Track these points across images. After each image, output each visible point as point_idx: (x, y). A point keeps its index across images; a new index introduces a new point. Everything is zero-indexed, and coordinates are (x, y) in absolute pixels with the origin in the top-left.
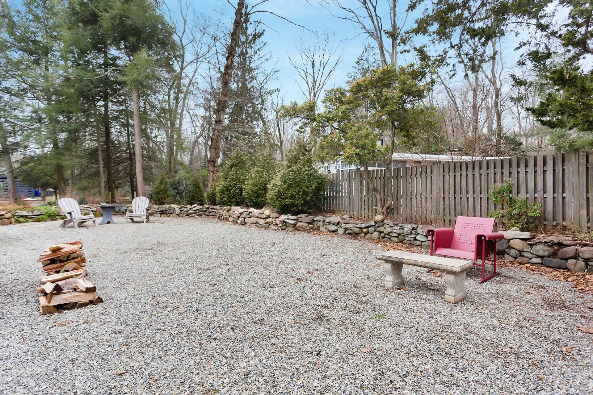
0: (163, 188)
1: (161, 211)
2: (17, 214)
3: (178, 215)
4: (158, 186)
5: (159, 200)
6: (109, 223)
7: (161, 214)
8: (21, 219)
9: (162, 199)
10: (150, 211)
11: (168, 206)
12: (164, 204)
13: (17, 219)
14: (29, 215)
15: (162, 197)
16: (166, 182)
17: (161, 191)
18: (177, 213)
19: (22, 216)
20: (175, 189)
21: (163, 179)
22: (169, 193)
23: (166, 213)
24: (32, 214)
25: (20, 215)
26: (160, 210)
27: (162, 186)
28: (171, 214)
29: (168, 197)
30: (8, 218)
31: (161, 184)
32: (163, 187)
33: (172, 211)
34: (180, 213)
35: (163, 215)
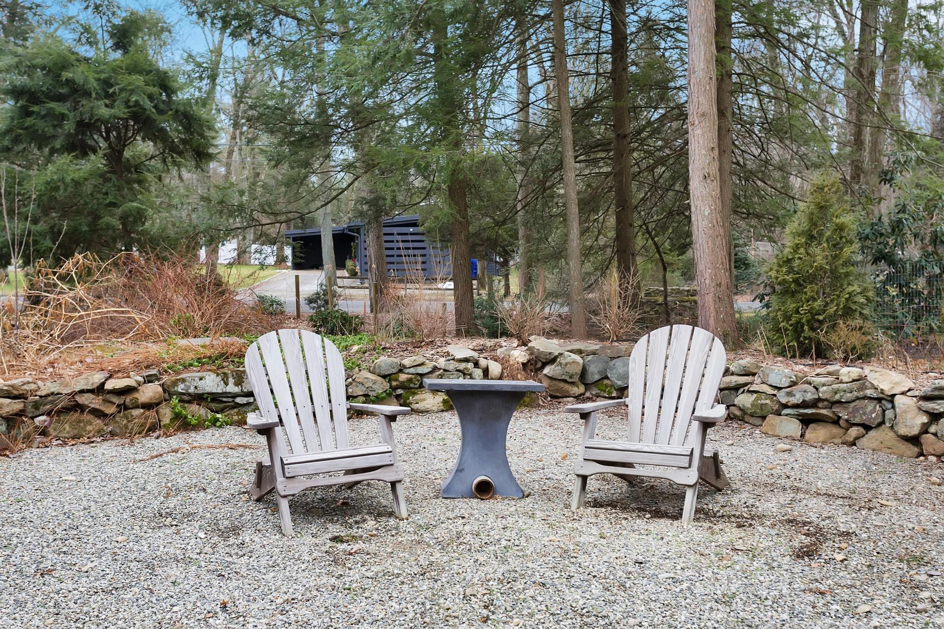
0: (820, 260)
1: (804, 405)
2: (180, 388)
3: (914, 440)
4: (796, 248)
5: (798, 329)
6: (484, 490)
7: (806, 421)
8: (196, 411)
9: (814, 324)
10: (744, 400)
11: (849, 372)
12: (822, 353)
13: (179, 409)
14: (225, 394)
15: (813, 313)
16: (841, 228)
17: (812, 279)
18: (903, 431)
19: (200, 398)
20: (880, 257)
21: (822, 208)
22: (855, 288)
23: (836, 421)
24: (236, 390)
25: (192, 390)
26: (797, 399)
27: (816, 250)
28: (867, 428)
29: (848, 312)
30: (147, 406)
31: (811, 237)
32: (820, 255)
33: (872, 412)
34: (925, 430)
35: (817, 433)
